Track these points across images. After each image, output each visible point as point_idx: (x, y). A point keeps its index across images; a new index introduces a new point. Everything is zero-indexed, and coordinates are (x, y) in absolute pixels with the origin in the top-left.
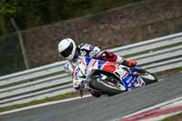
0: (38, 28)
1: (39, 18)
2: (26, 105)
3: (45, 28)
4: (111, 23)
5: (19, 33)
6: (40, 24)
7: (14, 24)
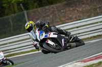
0: (36, 9)
1: (36, 4)
2: (29, 52)
3: (39, 9)
4: (76, 7)
5: (25, 12)
6: (37, 8)
7: (22, 7)
